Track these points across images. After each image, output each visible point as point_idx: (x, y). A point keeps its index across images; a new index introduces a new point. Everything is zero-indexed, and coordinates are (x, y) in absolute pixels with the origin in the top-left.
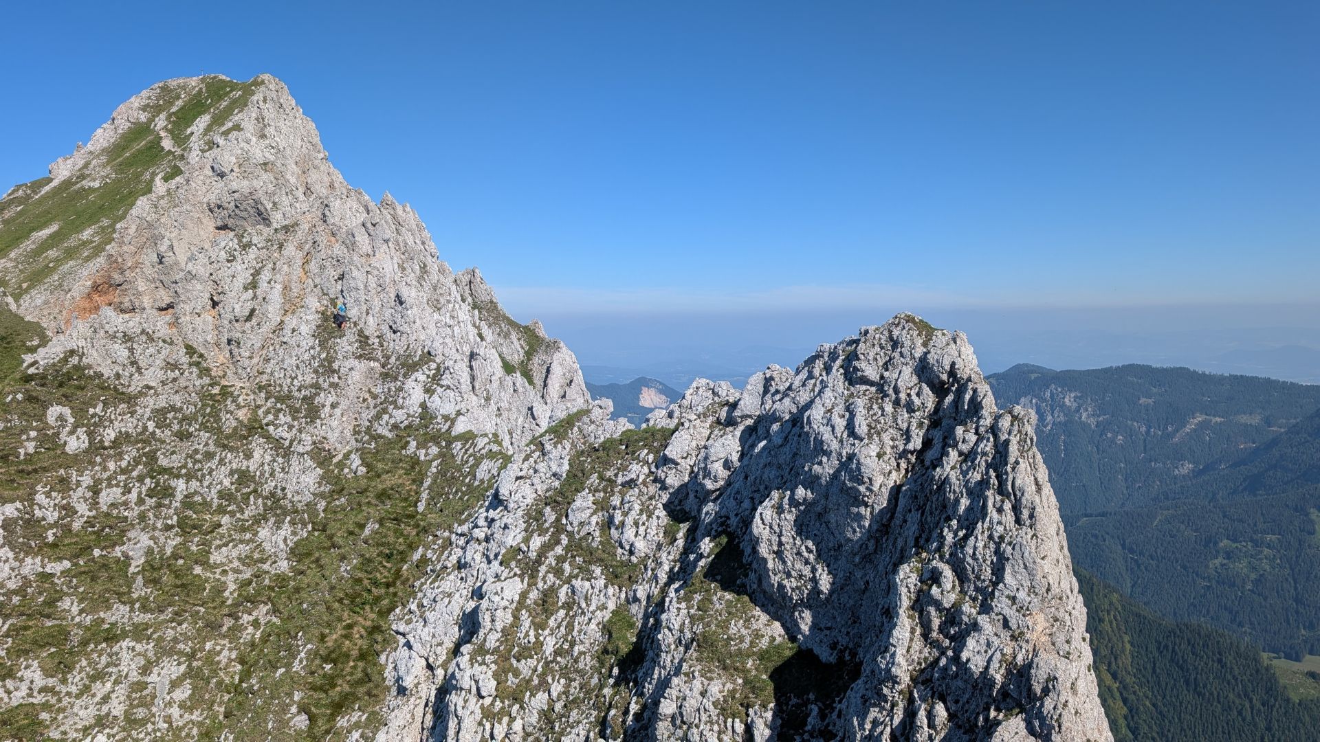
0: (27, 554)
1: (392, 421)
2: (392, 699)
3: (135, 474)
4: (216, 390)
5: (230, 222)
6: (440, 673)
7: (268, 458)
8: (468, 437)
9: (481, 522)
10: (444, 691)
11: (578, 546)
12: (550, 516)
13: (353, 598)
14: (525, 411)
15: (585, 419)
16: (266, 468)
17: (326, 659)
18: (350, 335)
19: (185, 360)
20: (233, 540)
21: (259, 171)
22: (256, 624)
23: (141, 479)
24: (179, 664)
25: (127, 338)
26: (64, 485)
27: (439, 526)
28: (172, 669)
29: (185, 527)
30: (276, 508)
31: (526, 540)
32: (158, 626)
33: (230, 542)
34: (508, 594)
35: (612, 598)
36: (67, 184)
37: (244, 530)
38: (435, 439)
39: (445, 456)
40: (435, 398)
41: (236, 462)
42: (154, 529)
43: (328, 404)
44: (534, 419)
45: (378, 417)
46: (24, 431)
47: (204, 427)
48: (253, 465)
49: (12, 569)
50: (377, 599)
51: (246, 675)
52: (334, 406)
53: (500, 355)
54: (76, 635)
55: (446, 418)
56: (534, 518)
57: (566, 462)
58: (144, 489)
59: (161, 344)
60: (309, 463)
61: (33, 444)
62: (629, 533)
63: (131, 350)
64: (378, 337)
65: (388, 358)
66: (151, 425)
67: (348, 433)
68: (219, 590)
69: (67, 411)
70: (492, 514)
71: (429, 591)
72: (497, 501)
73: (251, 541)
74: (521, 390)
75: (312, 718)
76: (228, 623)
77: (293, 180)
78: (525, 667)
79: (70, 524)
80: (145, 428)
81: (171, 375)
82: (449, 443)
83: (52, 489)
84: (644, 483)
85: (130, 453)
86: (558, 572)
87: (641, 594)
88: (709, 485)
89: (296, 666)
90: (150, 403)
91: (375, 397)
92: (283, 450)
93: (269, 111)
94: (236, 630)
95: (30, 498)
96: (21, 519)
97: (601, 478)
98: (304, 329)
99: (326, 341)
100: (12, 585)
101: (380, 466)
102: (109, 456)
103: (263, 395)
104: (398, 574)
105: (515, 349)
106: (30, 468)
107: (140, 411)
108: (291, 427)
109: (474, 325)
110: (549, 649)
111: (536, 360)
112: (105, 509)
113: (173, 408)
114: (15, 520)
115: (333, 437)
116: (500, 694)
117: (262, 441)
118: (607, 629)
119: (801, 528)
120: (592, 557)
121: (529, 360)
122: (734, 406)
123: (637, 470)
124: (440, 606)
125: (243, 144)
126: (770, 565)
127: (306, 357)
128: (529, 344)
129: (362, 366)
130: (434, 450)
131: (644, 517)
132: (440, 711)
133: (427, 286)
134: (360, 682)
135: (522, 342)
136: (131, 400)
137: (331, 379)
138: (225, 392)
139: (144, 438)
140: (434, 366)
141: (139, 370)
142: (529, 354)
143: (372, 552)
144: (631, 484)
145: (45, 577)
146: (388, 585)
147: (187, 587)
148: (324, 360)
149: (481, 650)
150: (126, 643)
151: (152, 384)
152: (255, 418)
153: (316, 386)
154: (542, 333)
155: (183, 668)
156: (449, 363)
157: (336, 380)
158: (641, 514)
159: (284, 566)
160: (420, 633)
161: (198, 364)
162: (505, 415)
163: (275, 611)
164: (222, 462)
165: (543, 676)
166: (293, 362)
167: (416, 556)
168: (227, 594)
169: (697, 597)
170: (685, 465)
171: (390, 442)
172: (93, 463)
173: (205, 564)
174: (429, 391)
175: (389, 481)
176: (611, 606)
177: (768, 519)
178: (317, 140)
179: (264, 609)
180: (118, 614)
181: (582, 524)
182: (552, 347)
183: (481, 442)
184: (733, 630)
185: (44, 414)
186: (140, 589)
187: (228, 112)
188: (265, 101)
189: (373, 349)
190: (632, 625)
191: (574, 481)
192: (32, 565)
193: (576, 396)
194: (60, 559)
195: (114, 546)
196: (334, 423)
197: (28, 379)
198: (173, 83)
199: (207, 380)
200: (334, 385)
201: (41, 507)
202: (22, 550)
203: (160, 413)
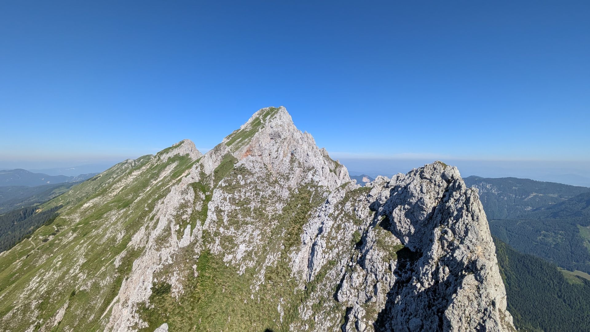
0: (233, 205)
1: (305, 182)
2: (302, 245)
4: (269, 173)
5: (273, 138)
6: (313, 240)
7: (279, 188)
8: (321, 187)
9: (324, 207)
10: (314, 245)
11: (346, 215)
12: (340, 207)
13: (295, 221)
14: (334, 181)
15: (349, 184)
16: (278, 190)
17: (289, 234)
18: (297, 162)
19: (263, 166)
20: (271, 206)
21: (279, 127)
22: (275, 224)
23: (254, 191)
25: (253, 162)
26: (240, 191)
27: (314, 207)
28: (258, 232)
29: (262, 202)
30: (280, 199)
31: (334, 212)
32: (256, 222)
34: (329, 224)
35: (355, 228)
36: (243, 130)
37: (273, 204)
38: (314, 186)
39: (316, 190)
40: (314, 177)
41: (272, 189)
42: (256, 202)
43: (291, 177)
44: (337, 183)
45: (302, 181)
46: (233, 180)
47: (266, 181)
48: (275, 190)
49: (230, 207)
50: (300, 222)
51: (272, 235)
52: (293, 178)
53: (329, 168)
54: (240, 223)
55: (317, 182)
56: (336, 206)
57: (344, 194)
58: (254, 193)
59: (259, 163)
60: (287, 190)
61: (235, 182)
62: (360, 213)
63: (253, 164)
64: (303, 163)
65: (305, 167)
66: (256, 180)
67: (295, 184)
68: (268, 216)
69: (241, 176)
70: (326, 205)
71: (311, 221)
72: (328, 202)
73: (274, 206)
74: (334, 176)
75: (285, 247)
76: (269, 223)
77: (286, 128)
78: (333, 242)
79: (240, 199)
80: (255, 180)
81: (260, 170)
82: (317, 188)
83: (238, 192)
84: (364, 201)
85: (252, 185)
86: (342, 220)
87: (362, 228)
88: (381, 202)
89: (282, 235)
90: (256, 175)
91: (301, 176)
92: (282, 187)
93: (282, 114)
94: (271, 225)
95: (234, 194)
96: (232, 197)
97: (353, 199)
98: (287, 161)
99: (292, 163)
100: (230, 211)
101: (302, 192)
102: (248, 186)
103: (278, 175)
104: (305, 217)
106: (234, 187)
107: (254, 177)
108: (284, 182)
109: (323, 161)
110: (339, 238)
112: (247, 197)
113: (261, 177)
115: (292, 185)
116: (327, 247)
117: (277, 184)
118: (353, 235)
119: (406, 215)
120: (350, 217)
121: (336, 169)
122: (388, 183)
123: (362, 198)
124: (314, 225)
125: (276, 121)
126: (397, 224)
127: (287, 167)
128: (336, 165)
129: (299, 169)
130: (314, 189)
131: (364, 209)
132: (313, 250)
133: (313, 152)
134: (296, 240)
135: (334, 165)
136: (253, 174)
138: (271, 174)
139: (255, 183)
140: (314, 170)
141: (255, 168)
143: (300, 211)
144: (360, 201)
145: (235, 210)
146: (303, 219)
147: (262, 215)
148: (291, 167)
149: (323, 236)
150: (249, 225)
151: (257, 171)
152: (276, 180)
153: (289, 173)
154: (339, 163)
156: (318, 169)
158: (363, 208)
159: (281, 212)
160: (309, 231)
161: (266, 167)
162: (330, 182)
163: (279, 222)
164: (269, 189)
165: (337, 245)
166: (285, 168)
167: (309, 213)
169: (377, 230)
170: (375, 197)
171: (304, 187)
172: (245, 187)
173: (265, 210)
174: (313, 175)
175: (304, 195)
176: (355, 230)
177: (397, 212)
179: (276, 221)
180: (248, 219)
181: (348, 209)
182: (341, 166)
183: (325, 188)
184: (386, 240)
185: (237, 177)
186: (252, 214)
187: (274, 114)
188: (281, 112)
189: (301, 165)
190: (360, 235)
191: (346, 199)
192: (233, 207)
193: (347, 178)
194: (238, 206)
195: (248, 205)
196: (293, 182)
197: (235, 169)
198: (264, 109)
199: (267, 171)
200: (293, 173)
201: (236, 195)
202: (232, 204)
203: (258, 178)
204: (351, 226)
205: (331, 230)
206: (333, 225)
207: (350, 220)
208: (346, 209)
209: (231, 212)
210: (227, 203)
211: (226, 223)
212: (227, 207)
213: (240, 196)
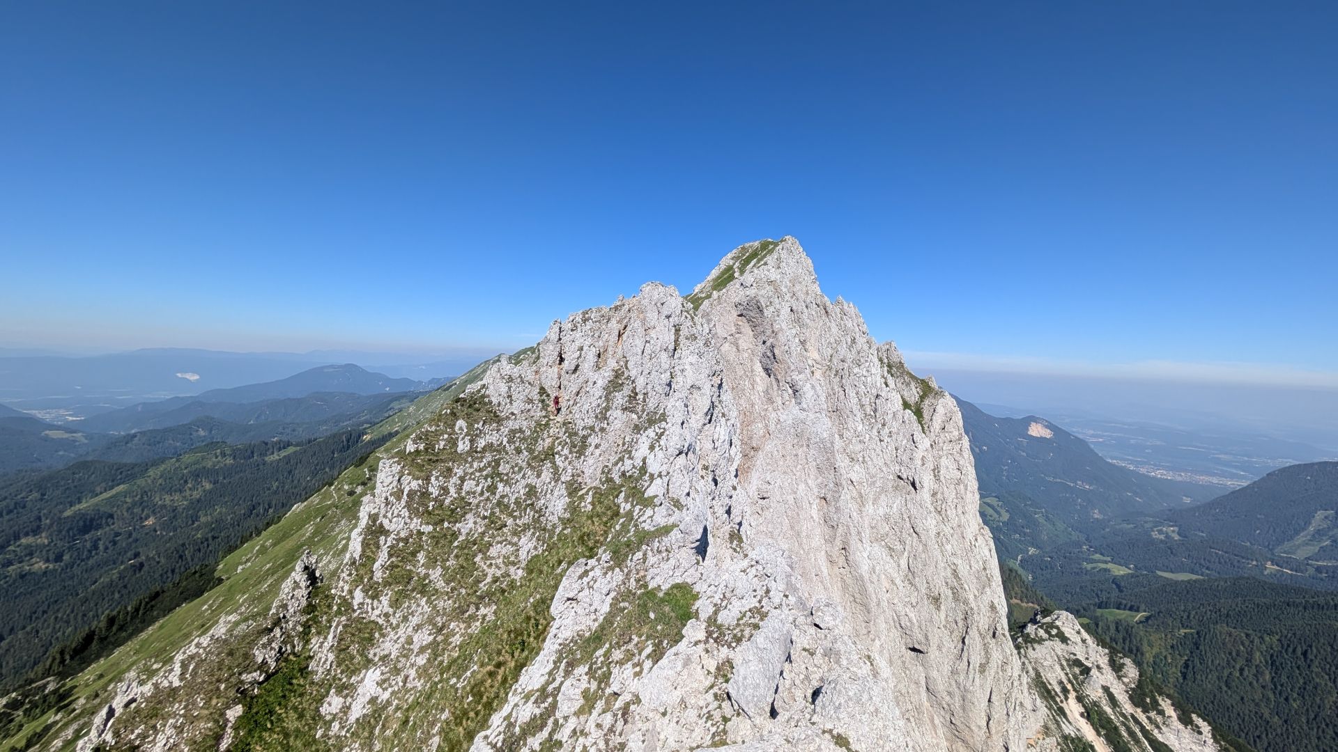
0: (415, 516)
1: (623, 469)
3: (484, 473)
4: (544, 422)
7: (548, 480)
8: (648, 503)
16: (545, 487)
17: (473, 690)
18: (626, 391)
19: (537, 397)
20: (506, 540)
22: (483, 619)
23: (486, 479)
24: (429, 635)
25: (510, 379)
26: (448, 473)
28: (427, 636)
29: (491, 520)
30: (537, 522)
32: (440, 595)
33: (504, 541)
37: (515, 534)
39: (629, 516)
41: (532, 479)
42: (479, 516)
43: (593, 445)
44: (914, 443)
45: (617, 463)
46: (442, 434)
47: (528, 447)
48: (539, 483)
49: (406, 524)
52: (597, 447)
53: (902, 397)
54: (414, 582)
58: (486, 485)
59: (527, 385)
60: (565, 491)
61: (444, 443)
63: (510, 388)
64: (644, 394)
65: (643, 411)
66: (505, 440)
67: (597, 471)
68: (480, 580)
69: (466, 424)
73: (515, 544)
74: (907, 422)
76: (472, 610)
79: (444, 500)
80: (502, 443)
81: (527, 406)
83: (440, 475)
85: (488, 457)
90: (511, 424)
91: (622, 444)
92: (557, 476)
93: (784, 254)
95: (428, 479)
96: (420, 491)
98: (600, 383)
99: (610, 393)
100: (403, 535)
101: (598, 508)
102: (477, 458)
103: (564, 430)
105: (913, 394)
106: (435, 458)
107: (502, 430)
108: (567, 458)
109: (883, 377)
111: (927, 402)
112: (463, 494)
113: (520, 431)
114: (416, 492)
115: (588, 472)
117: (549, 465)
121: (922, 401)
125: (766, 272)
127: (595, 404)
128: (923, 391)
129: (625, 417)
135: (918, 389)
136: (500, 422)
137: (602, 425)
138: (548, 424)
139: (500, 449)
141: (511, 400)
142: (922, 398)
145: (420, 533)
147: (468, 570)
148: (604, 408)
150: (425, 600)
151: (515, 412)
153: (592, 428)
154: (934, 385)
155: (431, 638)
157: (605, 426)
159: (520, 573)
161: (543, 401)
163: (496, 612)
164: (524, 477)
166: (587, 407)
168: (481, 585)
171: (614, 487)
172: (466, 461)
173: (485, 554)
178: (812, 269)
179: (493, 608)
182: (939, 394)
185: (454, 425)
186: (451, 560)
188: (782, 249)
189: (638, 404)
192: (416, 524)
193: (953, 430)
194: (428, 524)
195: (456, 522)
196: (593, 461)
199: (544, 413)
200: (602, 430)
201: (432, 486)
202: (414, 512)
203: (513, 432)
209: (406, 540)
210: (400, 507)
211: (378, 576)
212: (399, 523)
213: (443, 489)
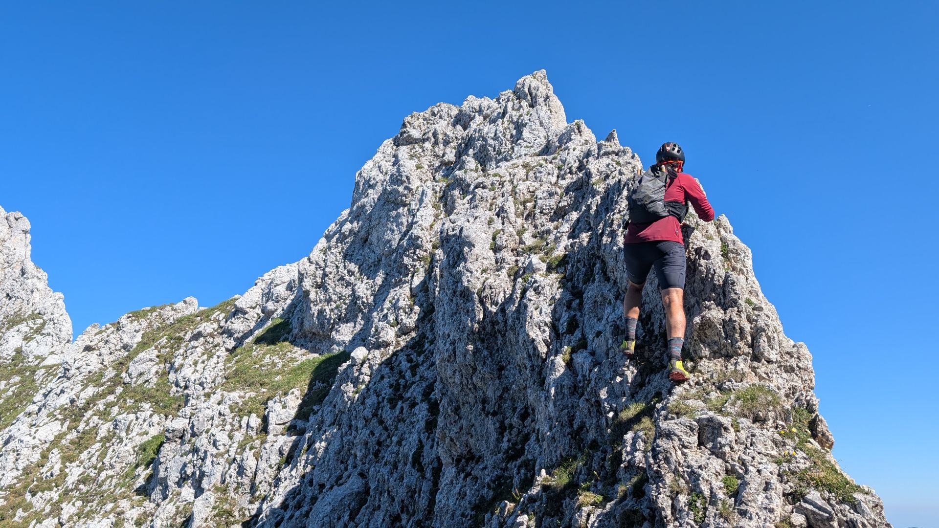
11: (130, 392)
12: (110, 373)
34: (42, 436)
38: (21, 372)
40: (33, 343)
55: (38, 357)
57: (139, 335)
62: (187, 372)
78: (40, 499)
82: (34, 373)
86: (104, 414)
97: (170, 338)
119: (346, 255)
120: (143, 397)
126: (313, 298)
130: (16, 379)
140: (40, 321)
174: (28, 339)
176: (154, 431)
181: (140, 375)
204: (140, 421)
205: (44, 457)
206: (60, 437)
207: (143, 404)
208: (134, 375)
